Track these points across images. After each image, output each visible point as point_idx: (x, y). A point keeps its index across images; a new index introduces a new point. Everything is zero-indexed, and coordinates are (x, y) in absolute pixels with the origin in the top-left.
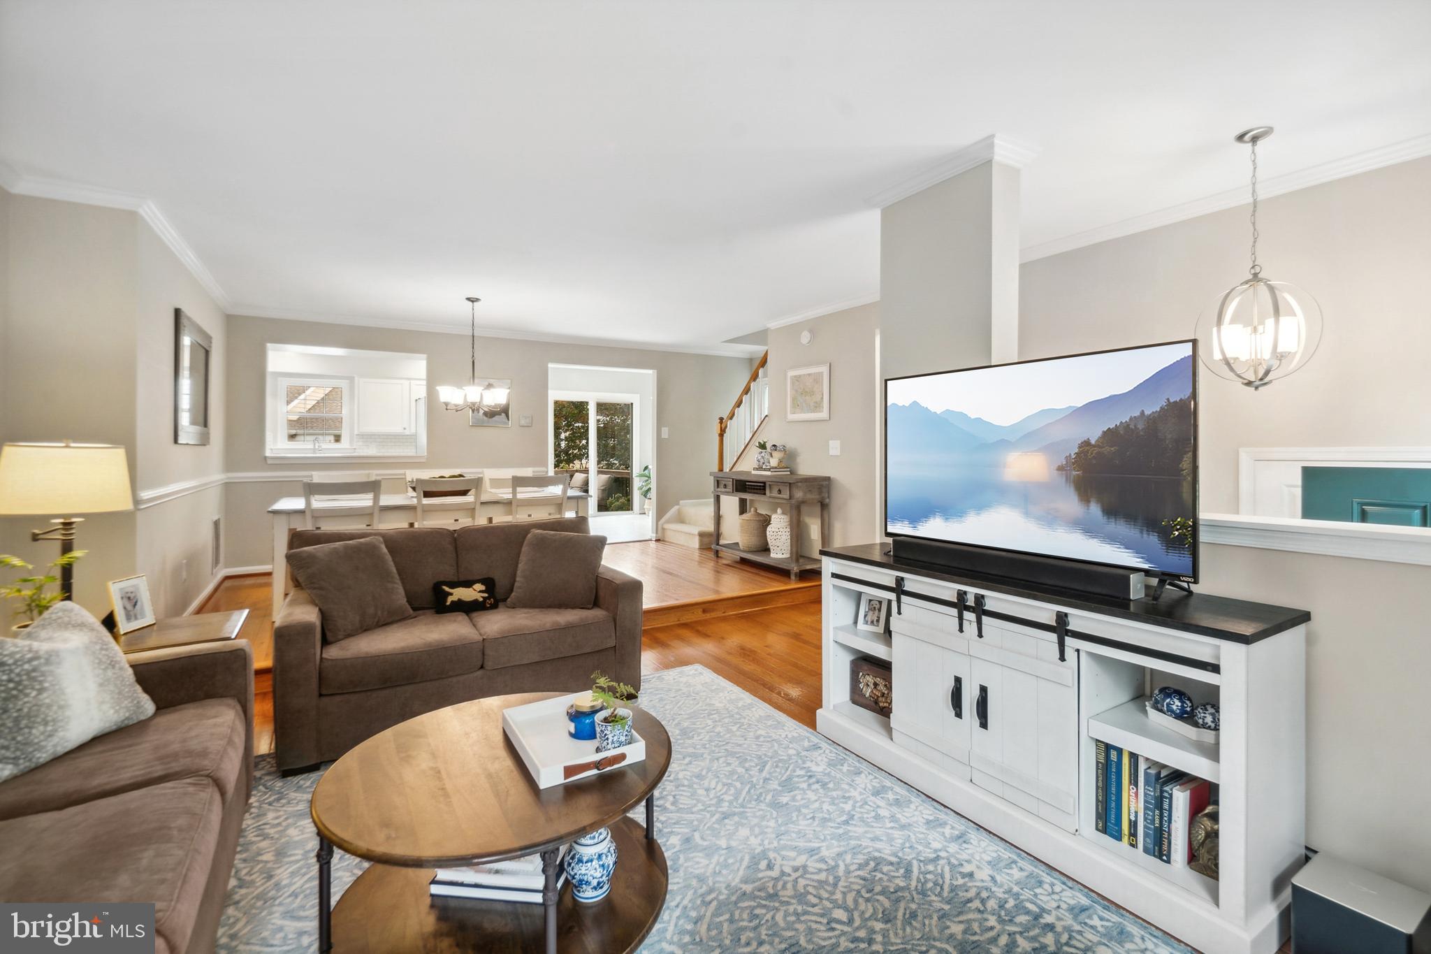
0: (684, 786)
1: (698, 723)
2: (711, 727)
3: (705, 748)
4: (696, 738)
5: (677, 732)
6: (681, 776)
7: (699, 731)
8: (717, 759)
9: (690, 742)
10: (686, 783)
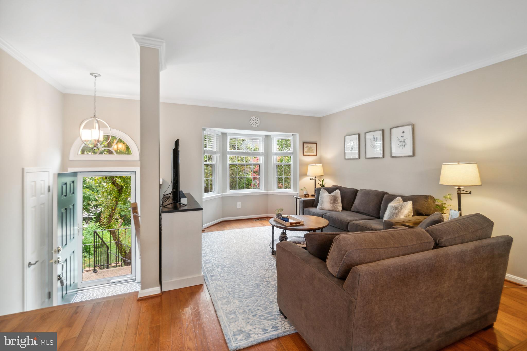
0: (262, 268)
1: (251, 290)
2: (246, 288)
3: (252, 279)
4: (254, 283)
5: (261, 287)
6: (263, 271)
7: (251, 287)
8: (249, 275)
9: (257, 282)
10: (262, 269)
